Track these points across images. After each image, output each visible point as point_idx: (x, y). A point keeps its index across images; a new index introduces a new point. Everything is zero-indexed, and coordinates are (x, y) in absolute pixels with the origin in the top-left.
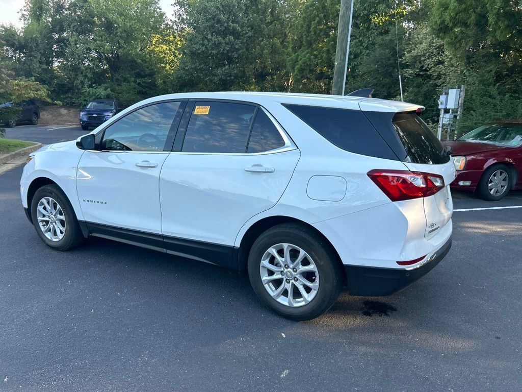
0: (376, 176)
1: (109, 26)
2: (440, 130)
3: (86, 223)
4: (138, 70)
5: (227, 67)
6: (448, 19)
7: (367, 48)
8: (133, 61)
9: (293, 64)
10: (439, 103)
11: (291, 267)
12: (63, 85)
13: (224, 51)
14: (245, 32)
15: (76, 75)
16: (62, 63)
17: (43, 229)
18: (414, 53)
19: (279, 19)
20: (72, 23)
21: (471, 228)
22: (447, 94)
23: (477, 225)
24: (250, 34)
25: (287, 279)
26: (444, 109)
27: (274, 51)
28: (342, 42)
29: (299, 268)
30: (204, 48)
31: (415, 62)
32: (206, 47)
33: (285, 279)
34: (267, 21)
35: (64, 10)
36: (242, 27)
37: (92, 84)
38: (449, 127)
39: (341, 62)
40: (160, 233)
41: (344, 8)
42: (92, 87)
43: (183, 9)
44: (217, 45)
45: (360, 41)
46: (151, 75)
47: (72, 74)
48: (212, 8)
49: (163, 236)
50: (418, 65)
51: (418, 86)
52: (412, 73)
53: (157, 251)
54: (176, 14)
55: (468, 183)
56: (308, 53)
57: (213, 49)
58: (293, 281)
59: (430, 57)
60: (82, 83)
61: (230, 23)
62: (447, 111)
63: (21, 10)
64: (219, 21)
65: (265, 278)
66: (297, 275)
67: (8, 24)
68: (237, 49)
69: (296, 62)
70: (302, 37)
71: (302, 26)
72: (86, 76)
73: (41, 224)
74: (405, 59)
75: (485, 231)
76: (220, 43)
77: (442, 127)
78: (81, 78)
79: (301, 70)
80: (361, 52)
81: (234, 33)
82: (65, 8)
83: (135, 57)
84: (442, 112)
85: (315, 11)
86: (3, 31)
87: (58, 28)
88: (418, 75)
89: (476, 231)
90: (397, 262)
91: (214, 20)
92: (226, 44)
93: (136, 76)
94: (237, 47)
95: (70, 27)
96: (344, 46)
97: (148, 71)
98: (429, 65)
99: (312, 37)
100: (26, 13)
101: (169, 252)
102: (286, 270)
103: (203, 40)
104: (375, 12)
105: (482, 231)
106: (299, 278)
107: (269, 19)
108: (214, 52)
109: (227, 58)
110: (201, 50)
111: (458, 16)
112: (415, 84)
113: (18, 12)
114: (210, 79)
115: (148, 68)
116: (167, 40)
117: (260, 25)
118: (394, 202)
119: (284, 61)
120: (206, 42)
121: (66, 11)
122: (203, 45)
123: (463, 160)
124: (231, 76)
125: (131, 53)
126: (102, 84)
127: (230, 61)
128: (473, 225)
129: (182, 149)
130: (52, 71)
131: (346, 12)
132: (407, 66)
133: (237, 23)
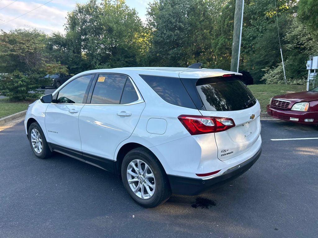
0: (183, 119)
1: (110, 30)
2: (308, 84)
3: (50, 143)
4: (125, 54)
5: (175, 49)
6: (306, 10)
7: (262, 32)
8: (123, 49)
9: (215, 45)
10: (307, 66)
11: (142, 174)
12: (86, 64)
13: (173, 40)
14: (186, 28)
15: (93, 58)
16: (87, 52)
17: (34, 146)
18: (293, 33)
19: (209, 18)
20: (90, 30)
21: (304, 151)
22: (312, 60)
23: (309, 150)
24: (189, 28)
25: (141, 182)
26: (310, 70)
27: (205, 38)
28: (237, 31)
29: (146, 175)
30: (162, 39)
31: (293, 39)
32: (163, 38)
33: (139, 182)
34: (200, 20)
35: (87, 23)
36: (185, 25)
37: (101, 63)
38: (314, 82)
39: (236, 43)
40: (80, 150)
41: (238, 9)
42: (101, 65)
43: (152, 17)
44: (169, 37)
45: (257, 28)
46: (134, 56)
47: (91, 57)
48: (167, 15)
49: (82, 153)
50: (296, 41)
51: (295, 55)
52: (291, 47)
53: (81, 161)
54: (147, 20)
55: (312, 120)
56: (224, 38)
57: (168, 39)
58: (144, 183)
59: (304, 36)
60: (96, 62)
61: (177, 23)
62: (312, 71)
63: (65, 24)
64: (171, 22)
65: (130, 180)
66: (145, 179)
67: (57, 32)
68: (182, 38)
69: (217, 44)
70: (220, 28)
71: (220, 21)
72: (97, 59)
73: (33, 143)
74: (287, 38)
75: (312, 154)
76: (171, 35)
77: (309, 82)
78: (95, 60)
79: (220, 49)
80: (257, 36)
81: (180, 29)
82: (87, 22)
83: (123, 46)
84: (309, 71)
85: (228, 12)
86: (54, 36)
87: (84, 33)
88: (296, 48)
89: (306, 153)
90: (196, 174)
91: (168, 22)
92: (175, 35)
93: (125, 57)
94: (182, 37)
95: (89, 32)
96: (238, 33)
97: (131, 54)
98: (303, 41)
99: (226, 28)
100: (68, 26)
101: (87, 162)
102: (140, 176)
103: (161, 34)
104: (267, 9)
105: (310, 154)
106: (146, 181)
107: (202, 19)
108: (168, 41)
109: (175, 44)
110: (160, 40)
111: (313, 8)
112: (293, 54)
113: (64, 26)
114: (166, 57)
115: (131, 52)
116: (143, 35)
117: (196, 23)
118: (192, 136)
119: (210, 44)
120: (163, 35)
121: (88, 23)
122: (161, 37)
123: (307, 105)
124: (178, 54)
125: (122, 44)
126: (106, 63)
127: (178, 45)
128: (307, 149)
129: (91, 102)
130: (80, 57)
131: (239, 11)
132: (289, 43)
133: (182, 22)
